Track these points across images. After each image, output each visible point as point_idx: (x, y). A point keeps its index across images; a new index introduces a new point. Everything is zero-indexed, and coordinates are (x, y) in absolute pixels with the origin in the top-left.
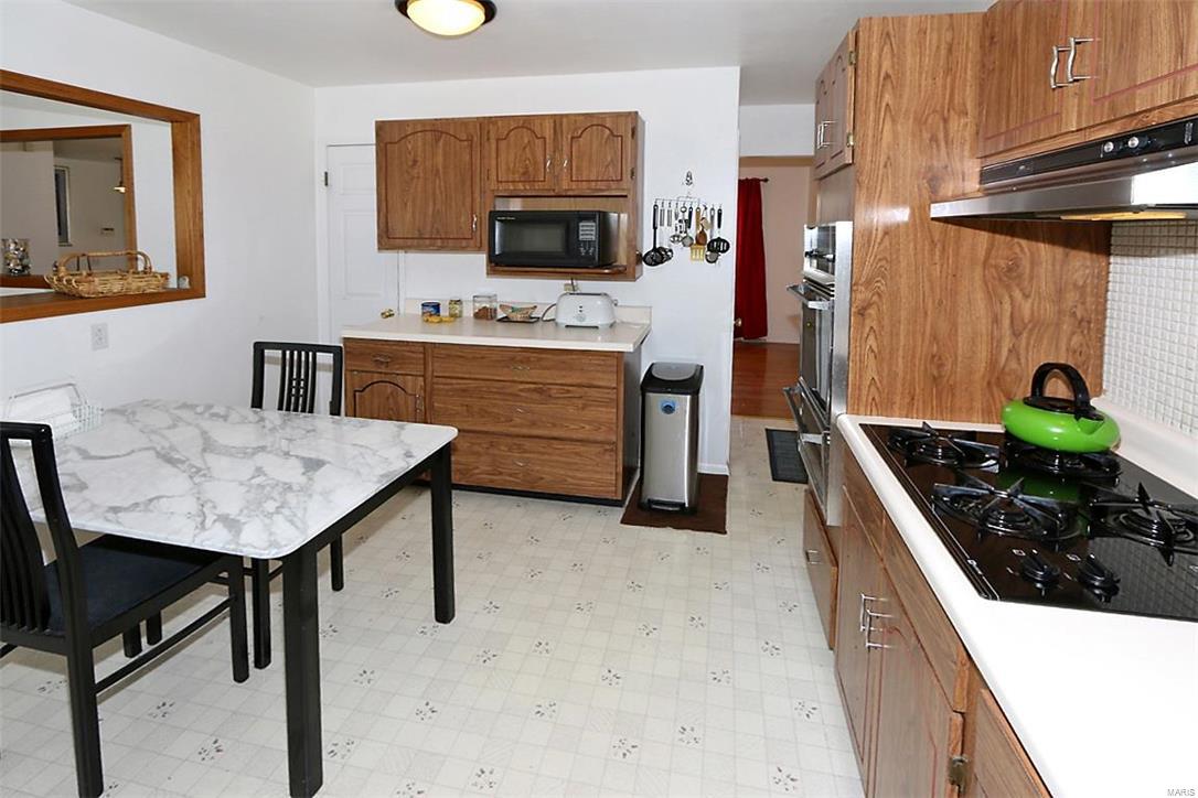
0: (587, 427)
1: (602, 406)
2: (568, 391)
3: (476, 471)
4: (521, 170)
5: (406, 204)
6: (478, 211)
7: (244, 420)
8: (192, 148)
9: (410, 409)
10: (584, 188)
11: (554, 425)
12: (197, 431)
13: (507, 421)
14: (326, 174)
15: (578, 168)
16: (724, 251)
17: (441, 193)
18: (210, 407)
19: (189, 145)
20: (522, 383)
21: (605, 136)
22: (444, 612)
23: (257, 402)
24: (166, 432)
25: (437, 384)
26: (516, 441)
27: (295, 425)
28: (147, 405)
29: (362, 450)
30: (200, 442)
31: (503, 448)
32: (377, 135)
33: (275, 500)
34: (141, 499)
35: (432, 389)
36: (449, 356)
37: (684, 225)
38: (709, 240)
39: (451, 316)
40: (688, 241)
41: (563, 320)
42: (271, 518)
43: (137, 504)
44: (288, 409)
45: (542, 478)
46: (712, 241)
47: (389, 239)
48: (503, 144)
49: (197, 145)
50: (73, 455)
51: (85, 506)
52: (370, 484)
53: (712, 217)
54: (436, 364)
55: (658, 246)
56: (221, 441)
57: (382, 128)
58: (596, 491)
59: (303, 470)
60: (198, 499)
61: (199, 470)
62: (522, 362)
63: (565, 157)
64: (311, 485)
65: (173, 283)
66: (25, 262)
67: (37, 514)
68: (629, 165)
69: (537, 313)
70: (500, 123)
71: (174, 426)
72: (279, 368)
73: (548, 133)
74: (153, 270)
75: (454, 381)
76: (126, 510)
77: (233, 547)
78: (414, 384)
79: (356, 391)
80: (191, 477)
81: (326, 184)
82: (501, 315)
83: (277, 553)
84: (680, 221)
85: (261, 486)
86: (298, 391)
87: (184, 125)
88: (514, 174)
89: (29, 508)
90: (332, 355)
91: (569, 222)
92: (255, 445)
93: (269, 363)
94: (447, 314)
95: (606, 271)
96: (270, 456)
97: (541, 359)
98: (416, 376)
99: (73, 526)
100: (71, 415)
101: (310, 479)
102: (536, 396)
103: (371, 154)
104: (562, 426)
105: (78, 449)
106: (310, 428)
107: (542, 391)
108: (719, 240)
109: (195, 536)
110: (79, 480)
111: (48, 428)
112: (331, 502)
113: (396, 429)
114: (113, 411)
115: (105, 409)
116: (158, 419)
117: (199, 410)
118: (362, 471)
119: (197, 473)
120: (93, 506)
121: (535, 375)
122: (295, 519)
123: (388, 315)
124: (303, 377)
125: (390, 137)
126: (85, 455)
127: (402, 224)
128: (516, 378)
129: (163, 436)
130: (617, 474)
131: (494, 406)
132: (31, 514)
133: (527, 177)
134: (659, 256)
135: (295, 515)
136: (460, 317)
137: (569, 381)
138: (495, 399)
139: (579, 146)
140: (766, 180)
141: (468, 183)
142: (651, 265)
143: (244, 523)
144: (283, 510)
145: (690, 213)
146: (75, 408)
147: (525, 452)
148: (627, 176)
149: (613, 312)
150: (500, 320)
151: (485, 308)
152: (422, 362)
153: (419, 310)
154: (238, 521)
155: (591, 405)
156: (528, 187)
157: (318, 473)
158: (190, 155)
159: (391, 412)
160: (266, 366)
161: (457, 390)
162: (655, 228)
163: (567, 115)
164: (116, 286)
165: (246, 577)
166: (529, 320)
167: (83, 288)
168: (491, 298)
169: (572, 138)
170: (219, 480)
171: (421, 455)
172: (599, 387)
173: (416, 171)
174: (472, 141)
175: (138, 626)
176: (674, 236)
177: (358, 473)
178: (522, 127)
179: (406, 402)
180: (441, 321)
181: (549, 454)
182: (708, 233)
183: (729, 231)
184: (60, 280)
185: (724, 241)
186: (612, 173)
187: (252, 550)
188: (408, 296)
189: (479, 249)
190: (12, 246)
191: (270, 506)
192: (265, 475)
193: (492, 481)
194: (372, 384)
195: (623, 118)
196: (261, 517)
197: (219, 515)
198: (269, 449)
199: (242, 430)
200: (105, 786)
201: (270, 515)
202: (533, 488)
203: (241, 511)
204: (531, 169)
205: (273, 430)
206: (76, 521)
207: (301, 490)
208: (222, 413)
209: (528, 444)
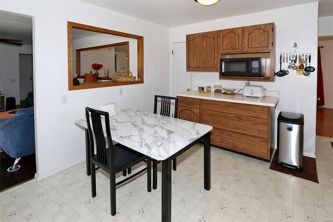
0: (256, 132)
1: (261, 125)
2: (248, 118)
3: (216, 141)
4: (231, 46)
5: (194, 58)
6: (216, 59)
7: (152, 117)
8: (142, 45)
9: (195, 118)
10: (253, 50)
11: (243, 129)
12: (141, 118)
13: (226, 126)
14: (173, 51)
15: (251, 44)
16: (312, 71)
17: (205, 54)
18: (144, 112)
19: (141, 44)
20: (232, 114)
21: (262, 32)
22: (207, 186)
23: (155, 112)
24: (134, 118)
25: (203, 111)
26: (229, 133)
27: (165, 119)
28: (130, 110)
29: (184, 130)
30: (141, 121)
31: (224, 134)
32: (187, 39)
33: (160, 142)
34: (128, 135)
35: (202, 113)
36: (207, 103)
37: (293, 62)
38: (305, 67)
39: (207, 91)
40: (295, 68)
41: (246, 94)
42: (159, 147)
43: (126, 136)
44: (163, 115)
45: (238, 147)
46: (307, 68)
47: (189, 68)
48: (224, 38)
49: (143, 44)
50: (114, 121)
51: (116, 135)
52: (186, 141)
53: (306, 59)
54: (203, 106)
55: (282, 70)
56: (147, 122)
57: (188, 36)
58: (259, 155)
59: (167, 134)
60: (141, 138)
61: (141, 129)
62: (232, 107)
63: (246, 40)
64: (170, 139)
65: (137, 80)
66: (108, 74)
67: (105, 135)
68: (271, 41)
69: (236, 92)
70: (223, 31)
71: (135, 116)
72: (161, 103)
73: (240, 33)
74: (133, 76)
75: (209, 111)
76: (124, 137)
77: (149, 154)
78: (197, 111)
79: (180, 112)
80: (139, 131)
81: (173, 54)
82: (223, 92)
83: (161, 159)
84: (291, 61)
85: (156, 137)
86: (165, 110)
87: (140, 39)
88: (228, 47)
89: (104, 133)
90: (175, 100)
91: (248, 62)
92: (155, 124)
93: (158, 101)
94: (206, 91)
95: (262, 78)
96: (158, 128)
97: (239, 107)
98: (197, 109)
99: (112, 140)
100: (114, 111)
101: (169, 137)
102: (237, 119)
103: (185, 44)
104: (246, 130)
105: (115, 119)
106: (169, 121)
107: (239, 118)
108: (310, 67)
109: (140, 149)
110: (115, 127)
111: (108, 113)
112: (175, 145)
113: (193, 124)
114: (123, 110)
115: (122, 110)
116: (132, 114)
117: (142, 112)
118: (184, 136)
119: (141, 130)
120: (117, 135)
121: (236, 112)
122: (166, 149)
123: (189, 90)
124: (167, 106)
125: (190, 39)
126: (117, 122)
127: (193, 64)
128: (230, 112)
129: (133, 119)
130: (268, 150)
131: (222, 120)
132: (104, 135)
133: (233, 48)
134: (283, 73)
135: (166, 148)
136: (210, 92)
137: (249, 115)
138: (222, 118)
139: (252, 36)
140: (323, 47)
141: (213, 51)
142: (279, 76)
143: (152, 147)
144: (162, 145)
145: (296, 58)
146: (115, 109)
147: (233, 137)
148: (270, 45)
149: (264, 93)
150: (223, 93)
151: (218, 89)
152: (199, 105)
153: (198, 89)
154: (151, 146)
155: (257, 124)
156: (233, 51)
157: (172, 135)
158: (141, 47)
159: (190, 119)
160: (158, 102)
161: (210, 114)
162: (281, 63)
163: (247, 27)
164: (125, 80)
165: (151, 162)
166: (232, 94)
167: (118, 80)
168: (220, 86)
169: (249, 34)
170: (145, 133)
171: (202, 134)
172: (260, 118)
173: (197, 48)
174: (214, 38)
175: (126, 170)
176: (289, 66)
177: (183, 137)
178: (231, 32)
179: (194, 116)
180: (204, 93)
181: (241, 139)
182: (304, 65)
183: (314, 64)
184: (114, 78)
185: (312, 67)
186: (264, 44)
187: (154, 156)
188: (195, 85)
189: (216, 71)
190: (106, 71)
191: (159, 143)
192: (157, 133)
193: (221, 145)
194: (184, 110)
195: (268, 26)
196: (157, 146)
197: (146, 144)
198: (158, 126)
199: (151, 119)
200: (117, 213)
201: (159, 146)
202: (235, 149)
203: (151, 143)
204: (234, 45)
205: (159, 120)
206: (113, 138)
207: (167, 140)
208: (147, 114)
209: (233, 134)
